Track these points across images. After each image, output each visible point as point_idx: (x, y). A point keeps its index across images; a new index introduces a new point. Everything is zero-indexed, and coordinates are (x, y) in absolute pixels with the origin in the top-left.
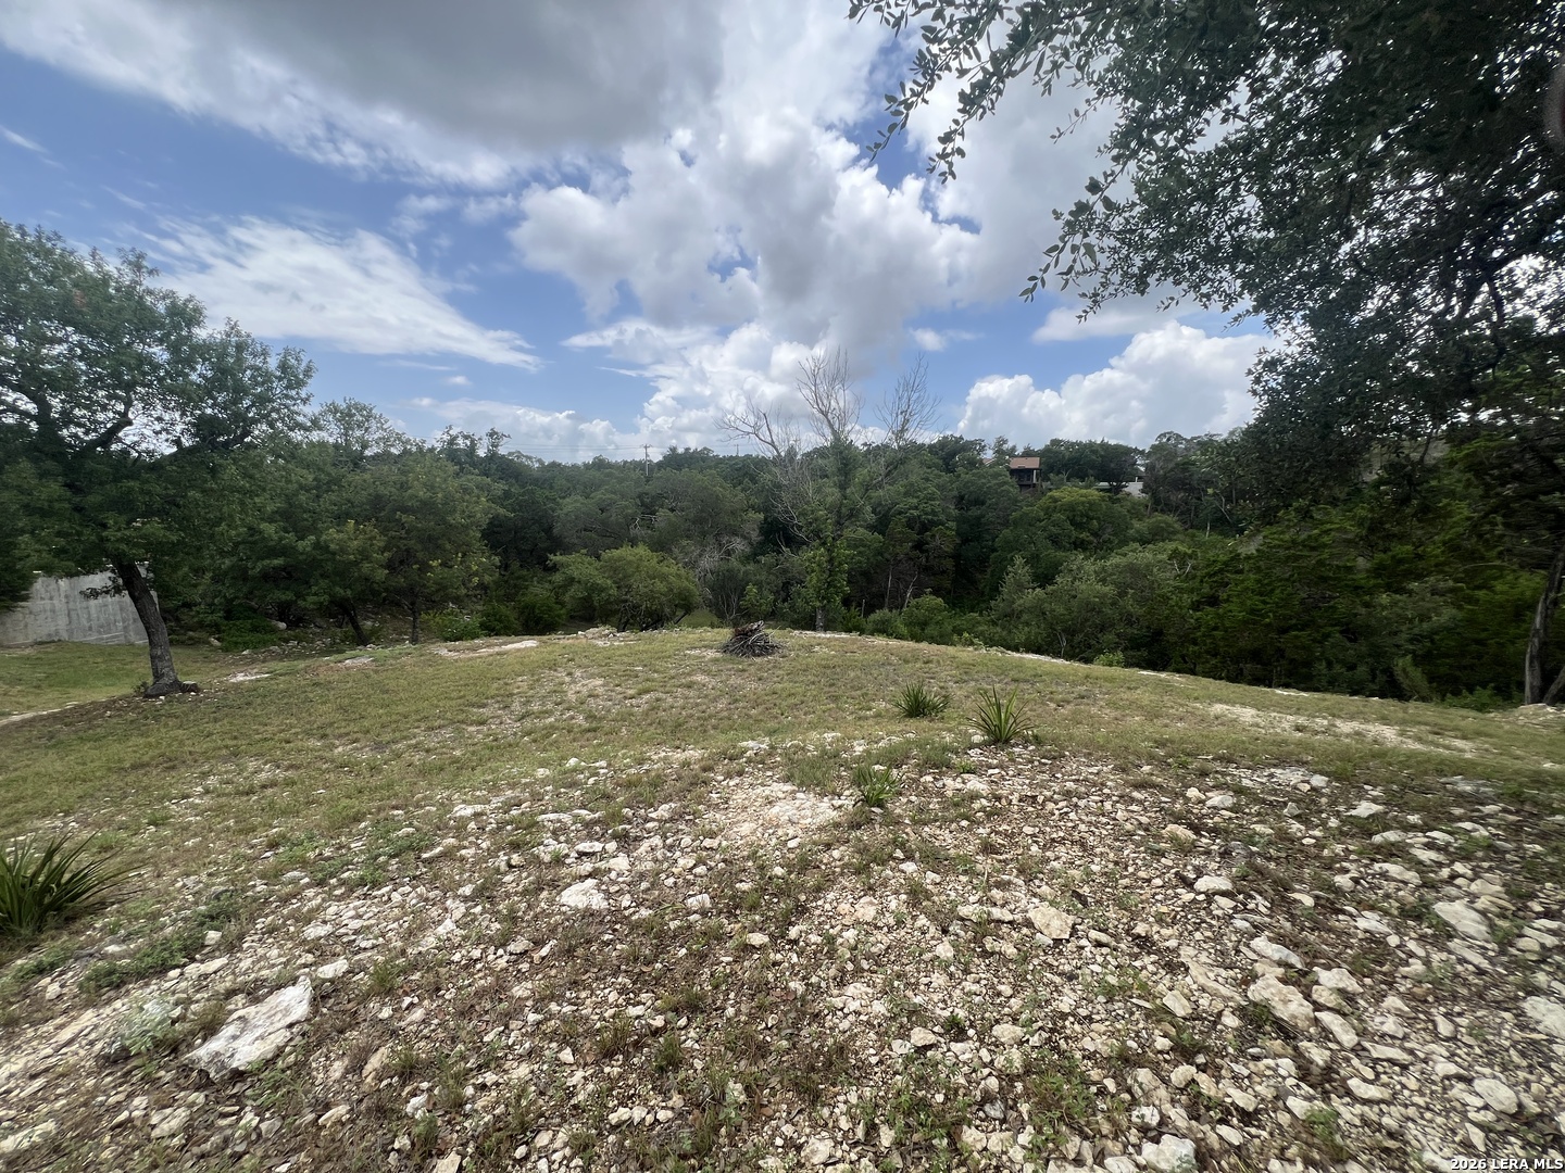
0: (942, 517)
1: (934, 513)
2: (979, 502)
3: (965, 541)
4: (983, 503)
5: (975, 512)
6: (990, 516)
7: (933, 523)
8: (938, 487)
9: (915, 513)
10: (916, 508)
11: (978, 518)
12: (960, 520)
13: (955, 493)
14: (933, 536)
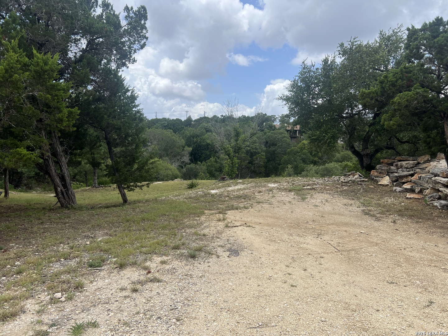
0: (259, 150)
1: (256, 149)
2: (274, 144)
3: (269, 161)
4: (276, 145)
5: (272, 148)
6: (279, 150)
7: (256, 153)
8: (257, 138)
9: (249, 148)
10: (249, 146)
11: (274, 151)
12: (266, 152)
13: (265, 141)
14: (257, 158)
